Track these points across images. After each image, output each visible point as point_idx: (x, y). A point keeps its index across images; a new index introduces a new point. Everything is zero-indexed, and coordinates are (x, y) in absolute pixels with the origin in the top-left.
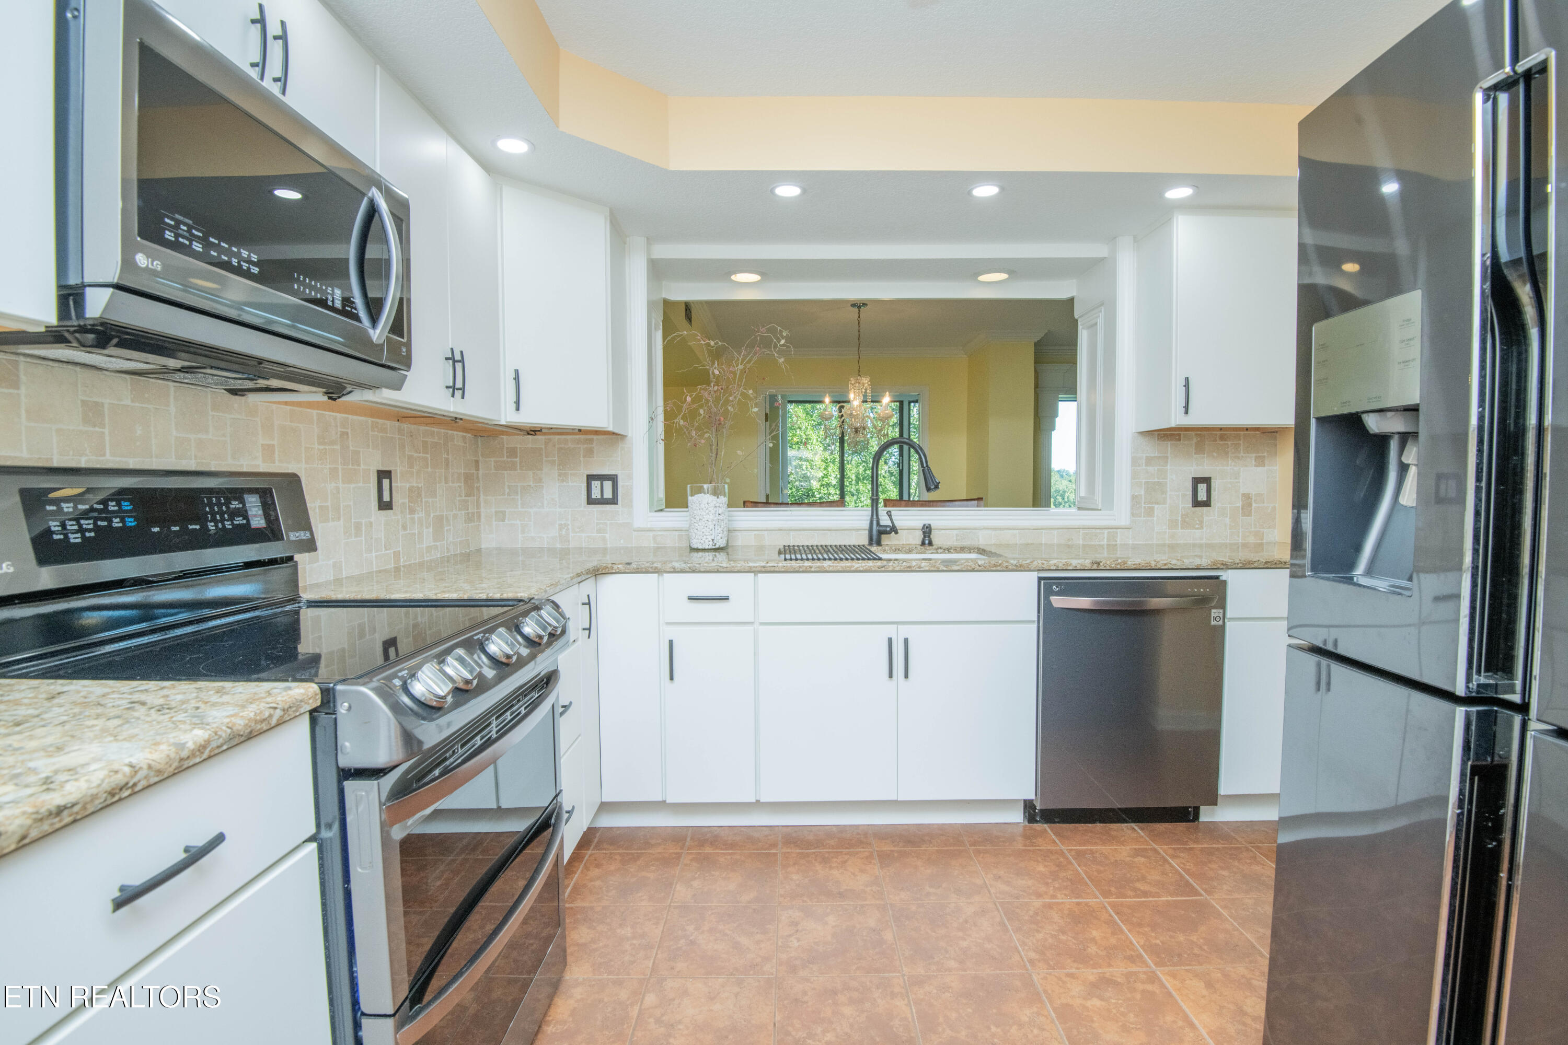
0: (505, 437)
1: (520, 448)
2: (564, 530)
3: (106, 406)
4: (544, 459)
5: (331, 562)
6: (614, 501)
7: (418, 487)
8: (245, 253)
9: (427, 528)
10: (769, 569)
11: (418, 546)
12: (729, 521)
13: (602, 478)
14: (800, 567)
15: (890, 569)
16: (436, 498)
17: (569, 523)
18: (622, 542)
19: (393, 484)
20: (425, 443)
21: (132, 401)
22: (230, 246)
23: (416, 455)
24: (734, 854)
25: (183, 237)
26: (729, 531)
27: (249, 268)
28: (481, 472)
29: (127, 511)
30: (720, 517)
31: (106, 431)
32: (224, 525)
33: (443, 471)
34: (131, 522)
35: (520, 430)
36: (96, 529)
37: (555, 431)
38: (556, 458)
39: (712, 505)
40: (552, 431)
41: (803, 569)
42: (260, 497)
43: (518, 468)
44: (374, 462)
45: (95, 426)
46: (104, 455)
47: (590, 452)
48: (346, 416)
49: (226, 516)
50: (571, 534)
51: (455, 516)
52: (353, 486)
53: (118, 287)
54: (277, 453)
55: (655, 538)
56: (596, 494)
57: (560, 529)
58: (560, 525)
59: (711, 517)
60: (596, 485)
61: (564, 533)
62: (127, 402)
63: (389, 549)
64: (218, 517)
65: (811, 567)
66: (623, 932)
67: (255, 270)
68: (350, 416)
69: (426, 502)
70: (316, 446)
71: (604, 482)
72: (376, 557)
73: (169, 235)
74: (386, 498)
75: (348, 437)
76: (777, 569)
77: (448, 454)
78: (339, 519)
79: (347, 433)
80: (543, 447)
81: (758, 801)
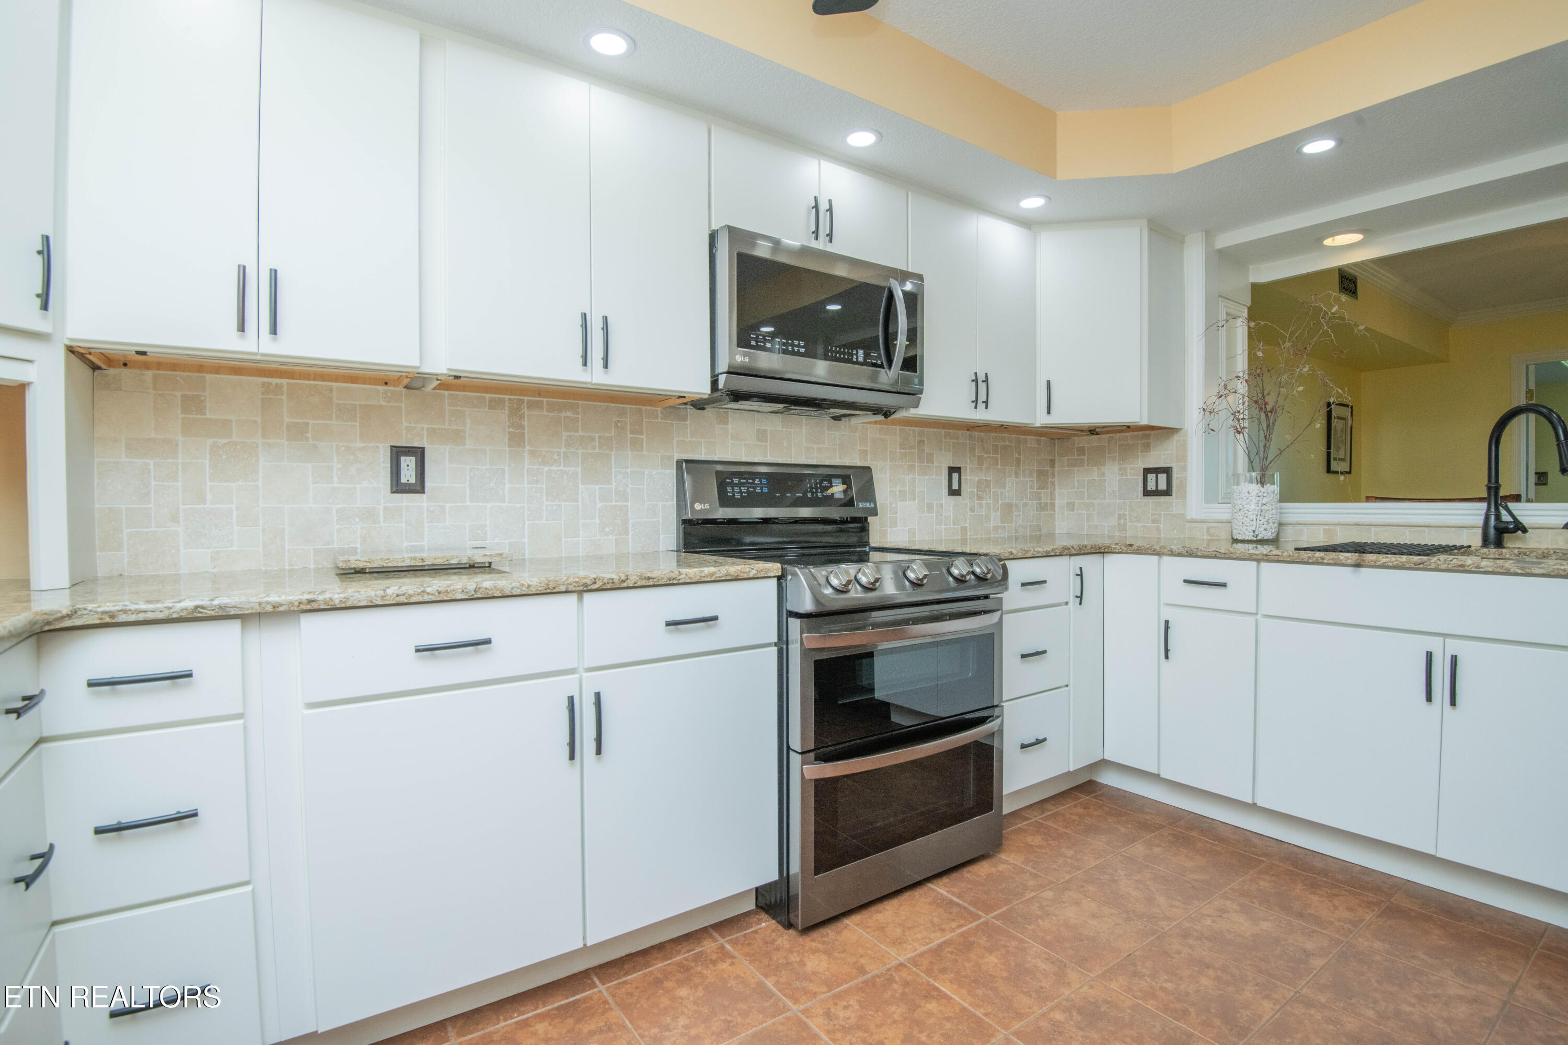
0: (1076, 438)
1: (1088, 447)
2: (1123, 520)
3: (768, 431)
4: (1107, 455)
5: (907, 528)
6: (1167, 493)
7: (987, 480)
8: (796, 343)
9: (994, 511)
10: (1272, 558)
11: (985, 525)
12: (1281, 513)
13: (1157, 471)
14: (1309, 558)
15: (1433, 566)
16: (1005, 489)
17: (1127, 513)
18: (1175, 532)
19: (963, 478)
20: (996, 447)
21: (782, 428)
22: (787, 341)
23: (985, 455)
24: (1216, 845)
25: (761, 342)
26: (1280, 524)
27: (799, 350)
28: (1057, 469)
29: (764, 484)
30: (1264, 507)
31: (768, 444)
32: (817, 495)
33: (1014, 468)
34: (765, 490)
35: (1082, 431)
36: (748, 492)
37: (1109, 429)
38: (1117, 454)
39: (1254, 494)
40: (1105, 429)
41: (1314, 560)
42: (842, 480)
43: (1086, 464)
44: (948, 460)
45: (762, 442)
46: (767, 457)
47: (1147, 447)
48: (923, 429)
49: (819, 490)
50: (1128, 524)
51: (1025, 505)
52: (927, 477)
53: (728, 373)
54: (869, 455)
55: (1208, 529)
56: (1151, 486)
57: (1119, 519)
58: (1119, 515)
59: (1253, 507)
60: (1151, 477)
61: (1122, 522)
62: (780, 428)
63: (957, 525)
64: (814, 490)
65: (1323, 559)
66: (1066, 852)
67: (803, 350)
68: (927, 429)
69: (994, 492)
70: (898, 450)
71: (1159, 475)
72: (945, 529)
73: (753, 343)
74: (955, 486)
75: (924, 444)
76: (1281, 559)
77: (1019, 455)
78: (914, 500)
79: (923, 441)
80: (1107, 444)
81: (1255, 804)
